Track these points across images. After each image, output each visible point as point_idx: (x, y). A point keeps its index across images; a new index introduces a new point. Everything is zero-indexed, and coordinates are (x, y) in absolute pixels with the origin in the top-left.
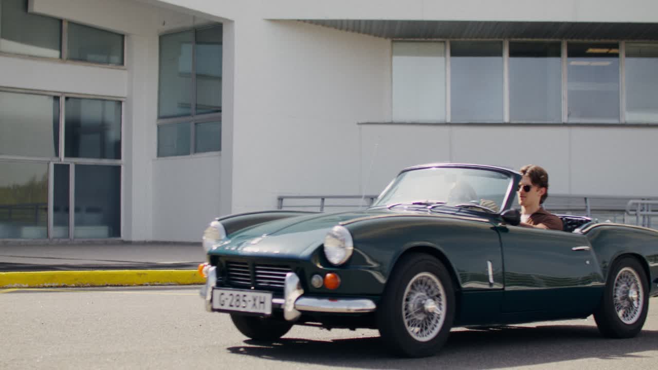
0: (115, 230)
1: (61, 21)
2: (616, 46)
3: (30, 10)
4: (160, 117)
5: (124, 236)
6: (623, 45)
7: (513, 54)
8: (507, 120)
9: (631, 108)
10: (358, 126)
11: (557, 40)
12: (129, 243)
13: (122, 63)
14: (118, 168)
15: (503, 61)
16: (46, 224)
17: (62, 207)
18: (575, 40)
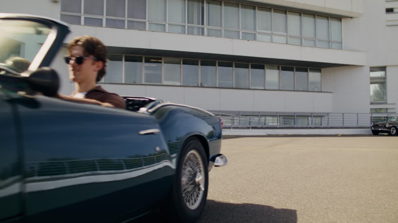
2: (161, 59)
6: (163, 58)
7: (126, 60)
8: (123, 82)
9: (166, 80)
10: (70, 83)
11: (141, 56)
15: (122, 63)
18: (147, 56)
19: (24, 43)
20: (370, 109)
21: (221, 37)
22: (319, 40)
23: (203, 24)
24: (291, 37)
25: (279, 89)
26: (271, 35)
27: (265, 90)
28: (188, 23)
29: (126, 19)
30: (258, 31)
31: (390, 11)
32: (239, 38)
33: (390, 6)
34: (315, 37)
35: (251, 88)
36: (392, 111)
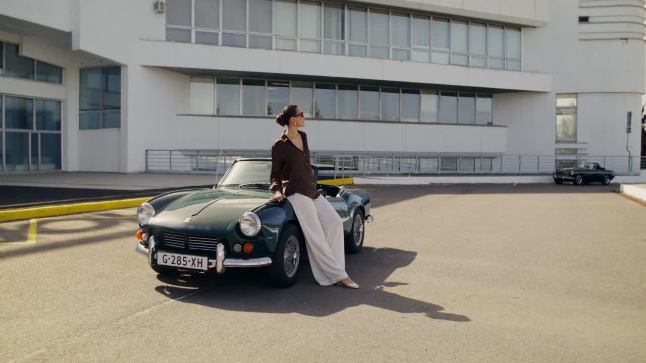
0: (59, 166)
1: (33, 60)
2: (287, 83)
3: (20, 54)
4: (80, 110)
5: (63, 169)
6: (291, 82)
7: (244, 83)
8: (241, 115)
11: (263, 79)
12: (66, 172)
13: (61, 82)
14: (59, 135)
15: (240, 87)
16: (28, 163)
17: (35, 155)
18: (269, 80)
19: (125, 66)
20: (554, 149)
21: (366, 57)
22: (491, 58)
23: (343, 38)
24: (455, 54)
25: (437, 122)
26: (430, 51)
27: (419, 123)
28: (325, 37)
29: (248, 33)
30: (412, 46)
31: (584, 20)
32: (388, 58)
33: (584, 13)
34: (487, 53)
35: (402, 120)
36: (584, 152)
